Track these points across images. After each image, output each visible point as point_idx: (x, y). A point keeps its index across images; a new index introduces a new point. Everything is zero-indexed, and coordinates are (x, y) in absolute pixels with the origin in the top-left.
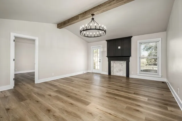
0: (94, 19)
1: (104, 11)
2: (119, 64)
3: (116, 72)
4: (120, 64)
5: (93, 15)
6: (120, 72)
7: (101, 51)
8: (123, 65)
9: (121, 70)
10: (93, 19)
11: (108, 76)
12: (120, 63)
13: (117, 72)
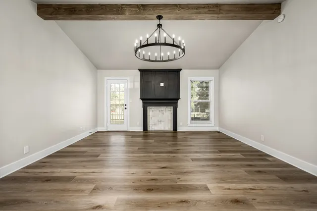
0: (161, 25)
1: (182, 18)
3: (152, 125)
4: (159, 111)
5: (160, 18)
6: (160, 125)
7: (129, 87)
9: (161, 122)
10: (159, 26)
11: (142, 134)
12: (160, 109)
13: (155, 124)
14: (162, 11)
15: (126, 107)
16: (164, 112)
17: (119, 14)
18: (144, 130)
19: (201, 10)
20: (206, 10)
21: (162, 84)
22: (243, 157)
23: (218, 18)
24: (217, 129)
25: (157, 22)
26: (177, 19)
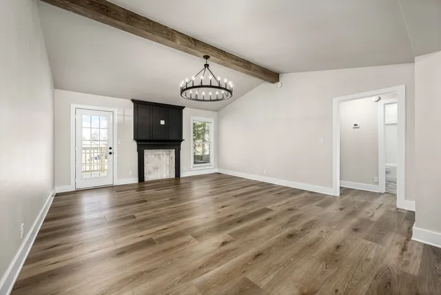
0: (208, 65)
2: (153, 156)
6: (156, 173)
8: (162, 158)
9: (157, 168)
10: (207, 66)
14: (210, 53)
15: (111, 151)
16: (161, 156)
17: (169, 39)
18: (139, 181)
19: (239, 63)
20: (242, 64)
21: (162, 122)
22: (259, 188)
23: (246, 73)
24: (216, 171)
25: (204, 61)
26: (219, 63)
